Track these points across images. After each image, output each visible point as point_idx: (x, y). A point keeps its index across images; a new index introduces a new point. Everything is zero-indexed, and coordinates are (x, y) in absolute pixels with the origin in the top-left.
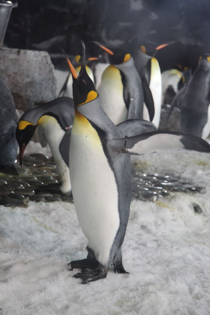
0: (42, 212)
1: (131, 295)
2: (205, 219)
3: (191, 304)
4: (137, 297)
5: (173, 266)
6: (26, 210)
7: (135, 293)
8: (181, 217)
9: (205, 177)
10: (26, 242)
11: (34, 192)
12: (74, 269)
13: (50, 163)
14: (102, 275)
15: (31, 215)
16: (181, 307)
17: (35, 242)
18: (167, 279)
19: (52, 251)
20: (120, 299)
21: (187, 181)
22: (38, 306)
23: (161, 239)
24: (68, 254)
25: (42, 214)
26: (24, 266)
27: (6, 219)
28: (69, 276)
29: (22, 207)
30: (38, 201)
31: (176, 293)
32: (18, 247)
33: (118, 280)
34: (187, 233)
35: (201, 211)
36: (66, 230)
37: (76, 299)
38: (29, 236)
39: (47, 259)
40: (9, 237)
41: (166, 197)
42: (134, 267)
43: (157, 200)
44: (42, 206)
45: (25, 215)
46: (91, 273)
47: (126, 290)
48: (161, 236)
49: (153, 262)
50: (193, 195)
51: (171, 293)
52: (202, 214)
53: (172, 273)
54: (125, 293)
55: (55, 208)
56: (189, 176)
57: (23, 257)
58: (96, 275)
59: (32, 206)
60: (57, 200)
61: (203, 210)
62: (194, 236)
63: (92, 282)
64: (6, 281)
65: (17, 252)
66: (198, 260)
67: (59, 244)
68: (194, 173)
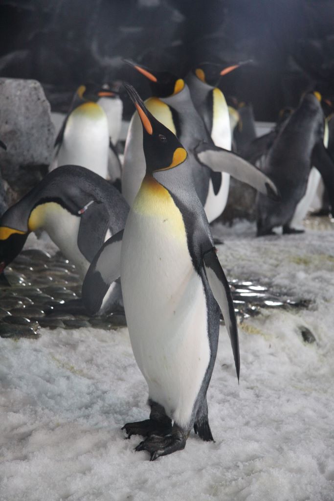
0: (63, 345)
1: (229, 475)
2: (321, 352)
3: (325, 488)
4: (240, 479)
5: (287, 428)
6: (38, 343)
7: (235, 473)
8: (283, 349)
9: (312, 284)
10: (46, 394)
11: (43, 312)
12: (132, 437)
13: (55, 266)
14: (179, 444)
15: (46, 351)
16: (311, 493)
17: (60, 395)
18: (280, 450)
19: (89, 408)
20: (212, 483)
21: (284, 290)
22: (83, 497)
23: (258, 385)
24: (116, 413)
25: (64, 349)
26: (50, 433)
27: (8, 359)
28: (126, 448)
29: (30, 338)
30: (53, 328)
31: (300, 471)
32: (34, 403)
33: (204, 452)
34: (295, 375)
35: (314, 340)
36: (105, 375)
37: (142, 484)
38: (49, 385)
39: (85, 421)
40: (18, 387)
41: (255, 317)
42: (225, 431)
43: (241, 322)
44: (61, 336)
45: (35, 350)
46: (161, 442)
47: (219, 468)
48: (257, 380)
49: (253, 423)
50: (297, 313)
51: (291, 470)
52: (315, 343)
53: (287, 439)
54: (219, 474)
55: (82, 339)
56: (286, 282)
57: (45, 419)
58: (170, 444)
59: (46, 335)
60: (84, 326)
61: (316, 337)
62: (307, 379)
63: (163, 457)
64: (26, 459)
65: (33, 412)
66: (323, 418)
67: (98, 397)
68: (293, 277)
